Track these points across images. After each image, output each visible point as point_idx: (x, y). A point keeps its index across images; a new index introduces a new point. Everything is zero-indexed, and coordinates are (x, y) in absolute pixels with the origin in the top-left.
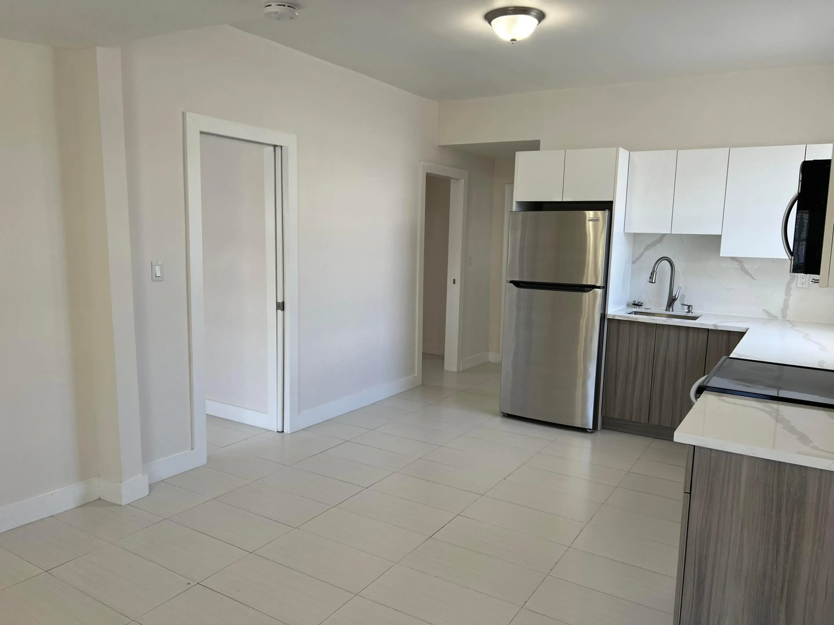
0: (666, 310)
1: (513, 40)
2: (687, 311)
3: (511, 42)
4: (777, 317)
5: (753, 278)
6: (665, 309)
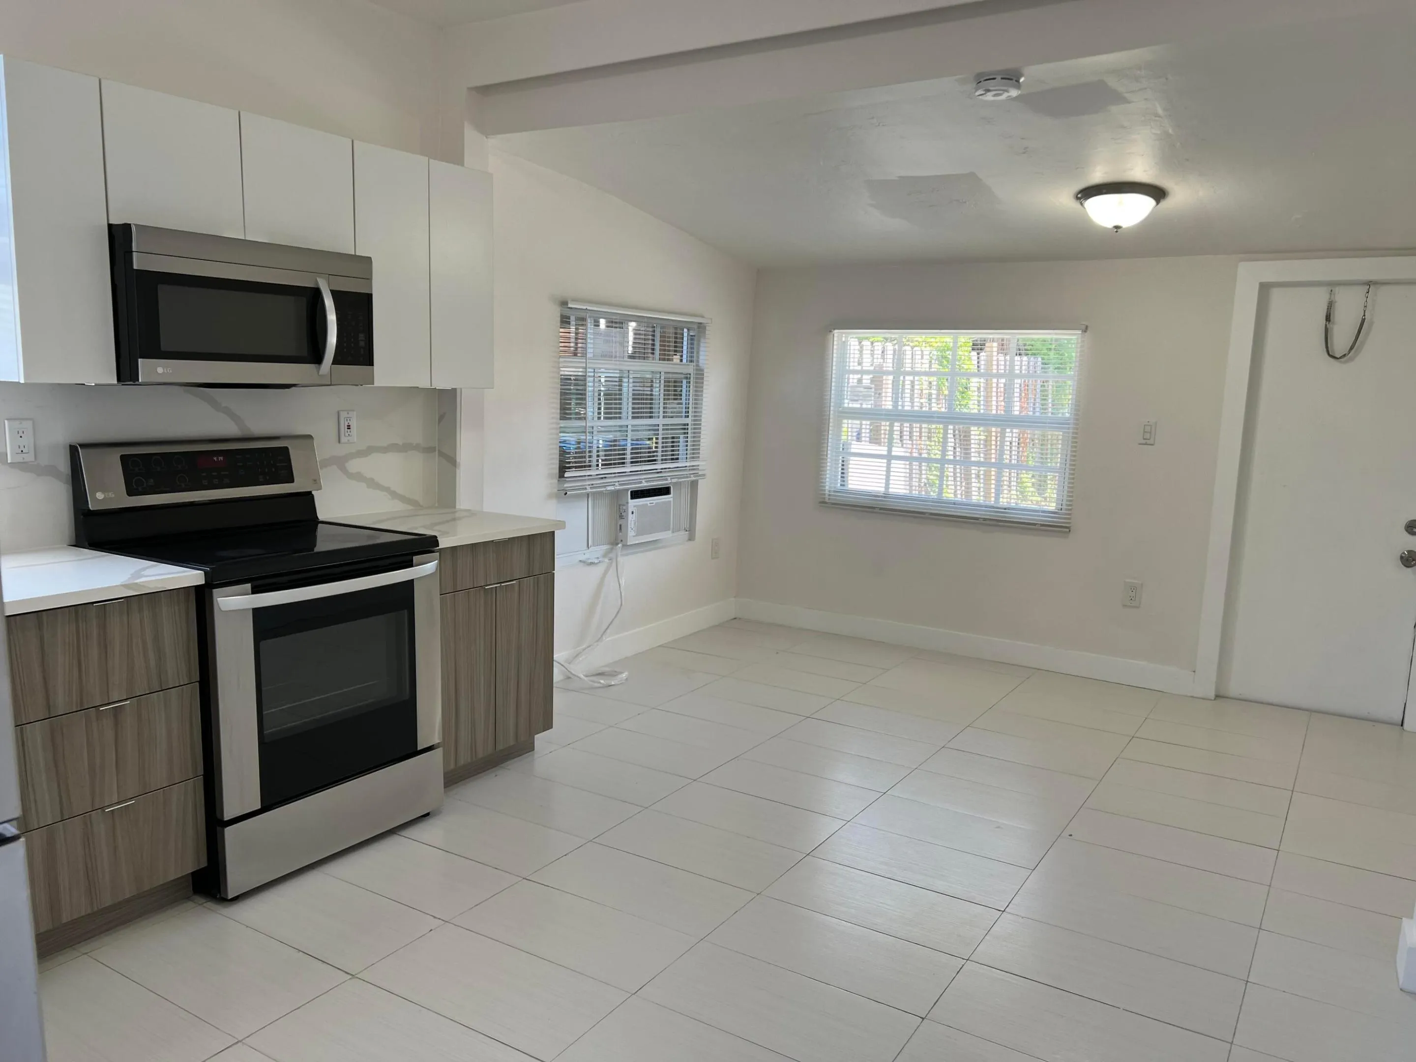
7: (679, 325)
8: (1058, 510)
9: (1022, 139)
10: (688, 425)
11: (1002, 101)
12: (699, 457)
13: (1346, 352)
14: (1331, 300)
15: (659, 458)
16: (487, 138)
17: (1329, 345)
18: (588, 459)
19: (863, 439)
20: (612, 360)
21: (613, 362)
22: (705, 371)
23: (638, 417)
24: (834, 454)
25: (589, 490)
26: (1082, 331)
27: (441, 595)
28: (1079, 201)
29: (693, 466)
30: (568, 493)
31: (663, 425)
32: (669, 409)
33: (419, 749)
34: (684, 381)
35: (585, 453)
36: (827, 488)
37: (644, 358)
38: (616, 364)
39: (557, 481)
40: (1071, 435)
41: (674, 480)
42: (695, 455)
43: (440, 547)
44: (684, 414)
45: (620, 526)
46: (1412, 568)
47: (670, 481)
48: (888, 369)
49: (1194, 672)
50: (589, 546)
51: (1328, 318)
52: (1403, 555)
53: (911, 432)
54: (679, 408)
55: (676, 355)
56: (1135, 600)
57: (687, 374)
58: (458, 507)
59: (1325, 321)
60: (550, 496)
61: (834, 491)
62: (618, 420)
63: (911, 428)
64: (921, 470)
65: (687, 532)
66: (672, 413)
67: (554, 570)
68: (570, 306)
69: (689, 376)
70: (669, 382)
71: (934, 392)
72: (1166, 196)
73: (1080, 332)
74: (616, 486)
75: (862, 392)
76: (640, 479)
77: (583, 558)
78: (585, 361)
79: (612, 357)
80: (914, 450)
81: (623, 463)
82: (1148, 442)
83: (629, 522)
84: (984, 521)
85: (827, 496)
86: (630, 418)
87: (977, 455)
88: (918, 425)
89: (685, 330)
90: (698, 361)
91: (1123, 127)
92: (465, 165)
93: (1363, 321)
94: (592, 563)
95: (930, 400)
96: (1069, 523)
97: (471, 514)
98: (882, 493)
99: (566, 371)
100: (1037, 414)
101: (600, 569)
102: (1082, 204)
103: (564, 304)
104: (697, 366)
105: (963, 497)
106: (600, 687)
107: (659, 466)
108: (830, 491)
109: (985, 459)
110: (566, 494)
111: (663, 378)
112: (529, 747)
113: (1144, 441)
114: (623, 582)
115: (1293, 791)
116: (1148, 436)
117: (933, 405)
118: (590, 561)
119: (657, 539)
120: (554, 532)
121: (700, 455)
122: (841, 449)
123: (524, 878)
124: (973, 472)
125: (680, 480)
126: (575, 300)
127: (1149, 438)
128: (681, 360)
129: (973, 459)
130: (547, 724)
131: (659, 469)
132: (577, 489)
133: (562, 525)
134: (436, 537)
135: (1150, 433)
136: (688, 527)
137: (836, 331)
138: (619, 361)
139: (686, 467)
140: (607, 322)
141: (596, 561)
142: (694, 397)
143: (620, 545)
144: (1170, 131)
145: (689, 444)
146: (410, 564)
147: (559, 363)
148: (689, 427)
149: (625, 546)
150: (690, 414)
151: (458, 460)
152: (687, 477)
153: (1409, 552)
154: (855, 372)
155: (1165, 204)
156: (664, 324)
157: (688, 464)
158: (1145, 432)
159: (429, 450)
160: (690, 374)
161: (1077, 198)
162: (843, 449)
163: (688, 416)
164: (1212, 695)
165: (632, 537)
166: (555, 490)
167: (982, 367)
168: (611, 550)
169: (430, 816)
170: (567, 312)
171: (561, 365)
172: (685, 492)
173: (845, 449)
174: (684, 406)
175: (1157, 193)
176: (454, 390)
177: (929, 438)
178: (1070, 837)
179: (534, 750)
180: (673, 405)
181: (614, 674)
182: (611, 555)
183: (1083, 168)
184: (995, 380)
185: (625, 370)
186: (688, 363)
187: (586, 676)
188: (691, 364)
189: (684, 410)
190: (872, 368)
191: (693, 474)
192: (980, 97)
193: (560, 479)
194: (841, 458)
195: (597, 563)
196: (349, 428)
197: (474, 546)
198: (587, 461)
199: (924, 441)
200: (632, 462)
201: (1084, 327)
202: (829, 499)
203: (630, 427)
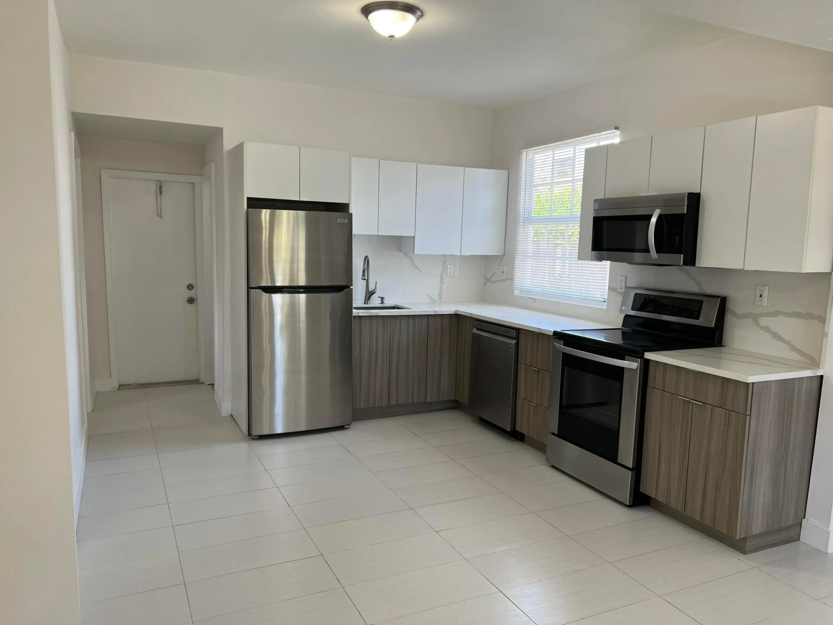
0: (365, 303)
1: (392, 37)
2: (381, 302)
3: (389, 38)
4: (436, 300)
5: (420, 271)
6: (363, 302)
196: (761, 297)
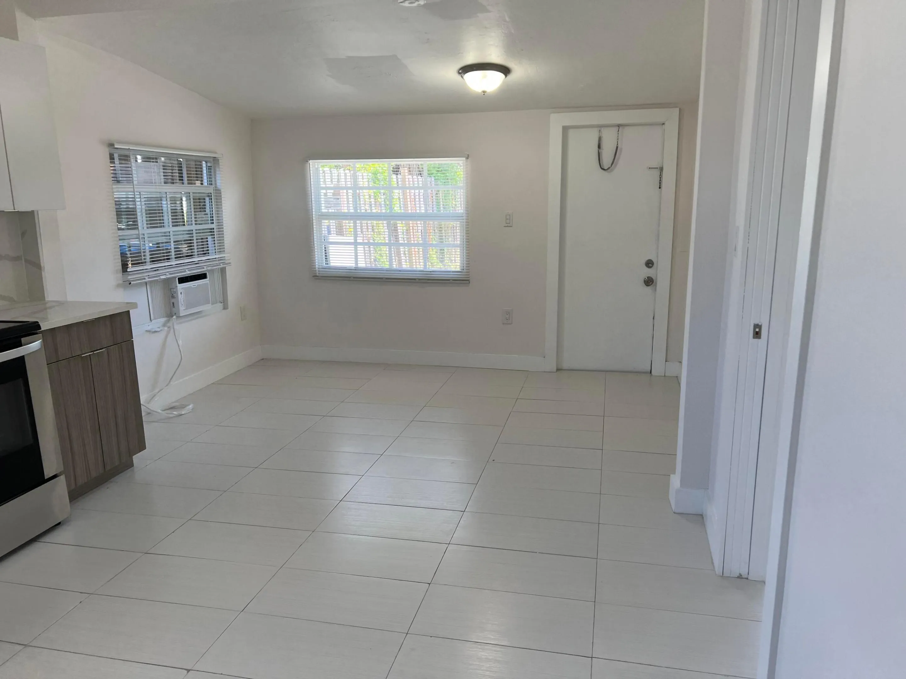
7: (198, 159)
8: (462, 270)
9: (426, 33)
10: (214, 229)
11: (415, 7)
12: (224, 251)
13: (610, 166)
14: (600, 136)
15: (196, 253)
16: (34, 20)
17: (601, 162)
18: (143, 258)
19: (332, 232)
20: (153, 186)
21: (154, 187)
22: (222, 191)
23: (177, 226)
24: (319, 243)
25: (147, 280)
26: (466, 158)
27: (47, 364)
28: (460, 75)
29: (221, 257)
30: (132, 283)
31: (196, 230)
32: (199, 218)
33: (46, 478)
34: (207, 199)
35: (141, 253)
36: (317, 266)
37: (173, 183)
38: (156, 188)
39: (121, 275)
40: (465, 223)
41: (209, 268)
42: (221, 250)
43: (43, 329)
44: (210, 222)
45: (173, 303)
46: (650, 286)
47: (206, 269)
48: (342, 185)
49: (544, 357)
50: (152, 320)
51: (599, 147)
52: (645, 280)
53: (361, 226)
54: (206, 217)
55: (197, 180)
56: (509, 319)
57: (209, 193)
58: (46, 299)
59: (598, 148)
60: (118, 286)
61: (322, 268)
62: (163, 228)
63: (361, 223)
64: (370, 251)
65: (222, 304)
66: (201, 221)
67: (133, 339)
68: (116, 146)
69: (210, 195)
70: (196, 199)
71: (372, 200)
72: (510, 71)
73: (465, 159)
74: (167, 275)
75: (332, 201)
76: (184, 269)
77: (149, 328)
78: (132, 186)
79: (152, 183)
80: (365, 238)
81: (169, 259)
82: (509, 225)
83: (179, 300)
84: (419, 280)
85: (317, 272)
86: (171, 226)
87: (402, 239)
88: (365, 222)
89: (204, 162)
90: (216, 184)
91: (486, 28)
92: (20, 38)
93: (617, 148)
94: (156, 332)
95: (371, 205)
96: (469, 277)
97: (60, 304)
98: (354, 267)
99: (117, 195)
100: (435, 211)
101: (162, 335)
102: (462, 77)
103: (111, 145)
104: (216, 187)
105: (397, 266)
106: (174, 417)
107: (196, 259)
108: (319, 268)
109: (408, 241)
110: (130, 283)
111: (191, 197)
112: (130, 465)
113: (507, 225)
114: (180, 342)
115: (604, 416)
116: (508, 221)
117: (373, 208)
118: (154, 330)
119: (201, 310)
120: (129, 311)
121: (225, 250)
122: (323, 240)
123: (145, 553)
124: (401, 250)
125: (213, 268)
126: (120, 142)
127: (509, 222)
128: (202, 184)
129: (400, 242)
130: (142, 446)
131: (196, 261)
132: (139, 279)
133: (135, 305)
134: (38, 322)
135: (510, 219)
136: (222, 300)
137: (311, 161)
138: (158, 186)
139: (216, 258)
140: (143, 158)
141: (158, 330)
142: (216, 210)
143: (174, 317)
144: (513, 32)
145: (216, 242)
146: (20, 345)
147: (112, 188)
148: (215, 230)
149: (179, 317)
150: (214, 221)
151: (42, 265)
152: (218, 266)
153: (648, 277)
154: (323, 188)
155: (511, 77)
156: (188, 159)
157: (217, 257)
158: (506, 219)
159: (17, 259)
160: (211, 193)
161: (459, 73)
162: (324, 240)
163: (213, 223)
164: (555, 370)
165: (183, 311)
166: (121, 282)
167: (400, 183)
168: (168, 321)
169: (61, 524)
170: (113, 151)
171: (115, 190)
172: (217, 276)
173: (325, 240)
174: (209, 216)
175: (505, 70)
176: (33, 212)
177: (373, 230)
178: (493, 461)
179: (133, 466)
180: (200, 215)
181: (183, 407)
182: (168, 325)
183: (462, 53)
184: (408, 191)
185: (163, 192)
186: (209, 186)
187: (163, 411)
188: (211, 186)
189: (209, 219)
190: (332, 186)
191: (222, 263)
192: (401, 4)
193: (124, 273)
194: (323, 246)
195: (159, 331)
197: (68, 327)
198: (143, 259)
199: (370, 232)
200: (176, 258)
201: (467, 156)
202: (319, 274)
203: (171, 232)
